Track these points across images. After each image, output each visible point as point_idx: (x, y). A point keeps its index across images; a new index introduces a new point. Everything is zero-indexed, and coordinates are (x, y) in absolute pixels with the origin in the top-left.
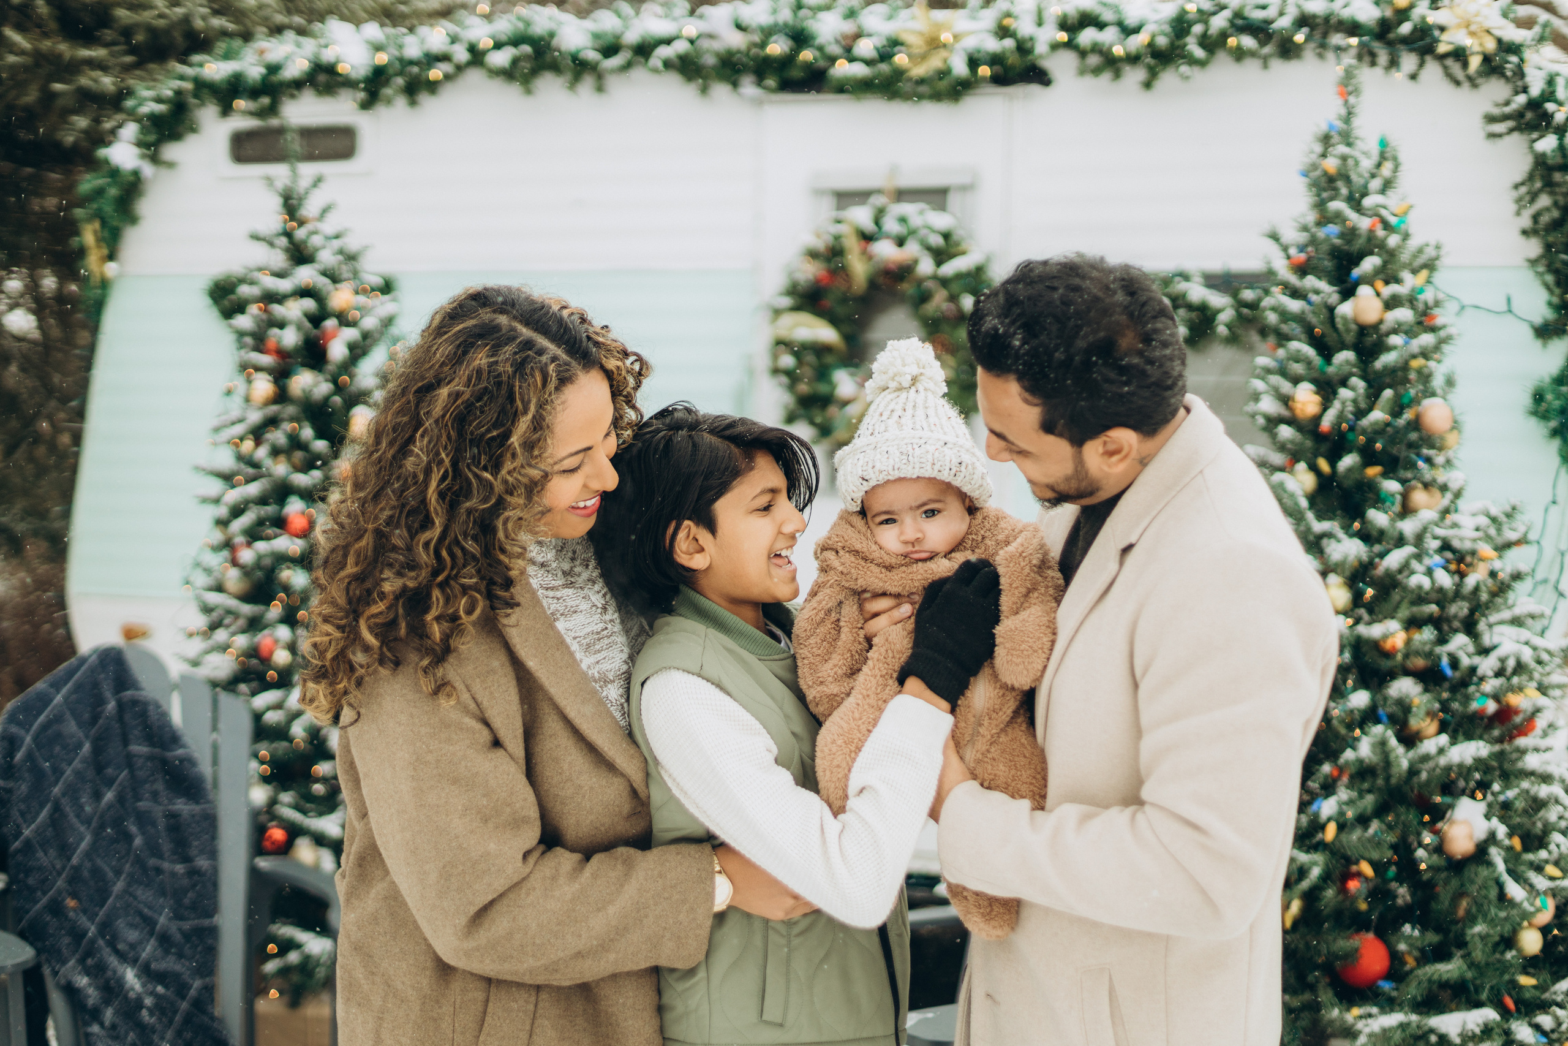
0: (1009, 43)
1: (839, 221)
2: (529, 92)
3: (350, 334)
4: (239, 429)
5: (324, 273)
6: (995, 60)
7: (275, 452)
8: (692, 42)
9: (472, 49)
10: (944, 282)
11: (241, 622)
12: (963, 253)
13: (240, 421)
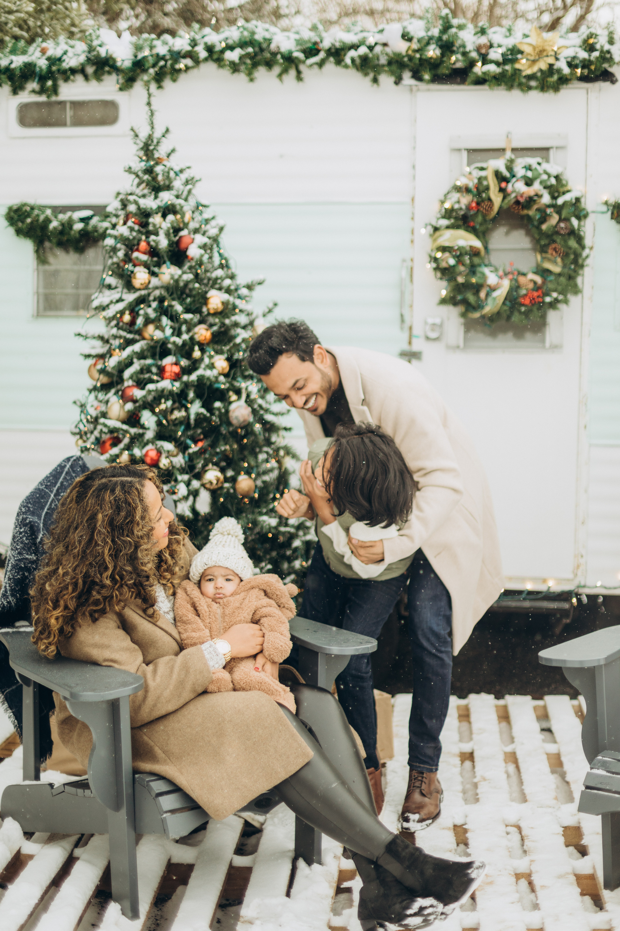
0: (596, 54)
1: (482, 169)
2: (252, 80)
3: (200, 239)
4: (120, 306)
5: (177, 197)
6: (586, 64)
7: (148, 321)
8: (371, 48)
9: (210, 49)
10: (559, 209)
11: (126, 440)
12: (568, 191)
13: (120, 300)
